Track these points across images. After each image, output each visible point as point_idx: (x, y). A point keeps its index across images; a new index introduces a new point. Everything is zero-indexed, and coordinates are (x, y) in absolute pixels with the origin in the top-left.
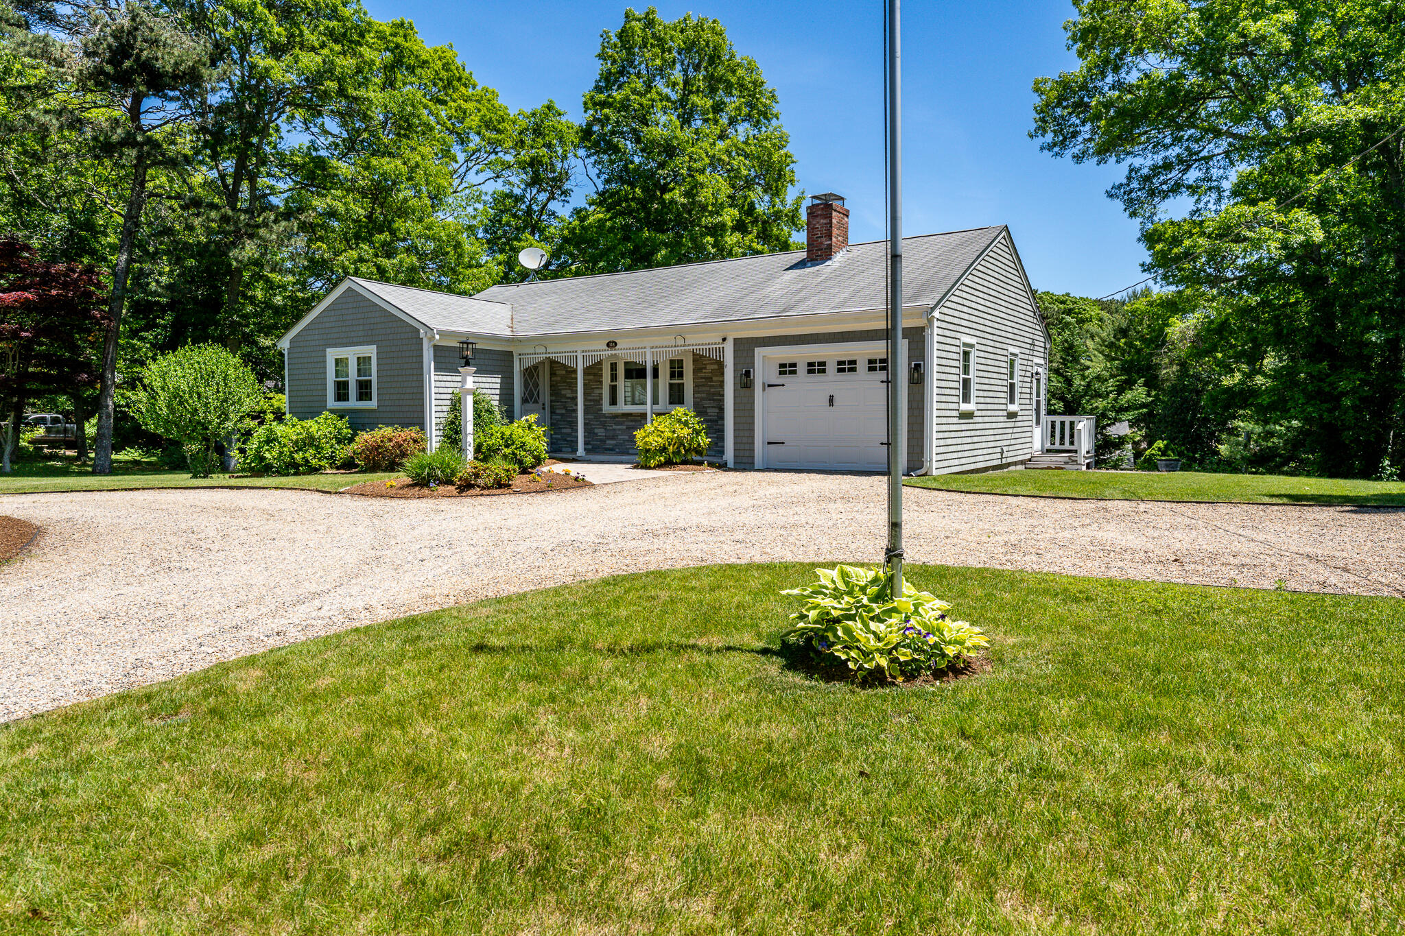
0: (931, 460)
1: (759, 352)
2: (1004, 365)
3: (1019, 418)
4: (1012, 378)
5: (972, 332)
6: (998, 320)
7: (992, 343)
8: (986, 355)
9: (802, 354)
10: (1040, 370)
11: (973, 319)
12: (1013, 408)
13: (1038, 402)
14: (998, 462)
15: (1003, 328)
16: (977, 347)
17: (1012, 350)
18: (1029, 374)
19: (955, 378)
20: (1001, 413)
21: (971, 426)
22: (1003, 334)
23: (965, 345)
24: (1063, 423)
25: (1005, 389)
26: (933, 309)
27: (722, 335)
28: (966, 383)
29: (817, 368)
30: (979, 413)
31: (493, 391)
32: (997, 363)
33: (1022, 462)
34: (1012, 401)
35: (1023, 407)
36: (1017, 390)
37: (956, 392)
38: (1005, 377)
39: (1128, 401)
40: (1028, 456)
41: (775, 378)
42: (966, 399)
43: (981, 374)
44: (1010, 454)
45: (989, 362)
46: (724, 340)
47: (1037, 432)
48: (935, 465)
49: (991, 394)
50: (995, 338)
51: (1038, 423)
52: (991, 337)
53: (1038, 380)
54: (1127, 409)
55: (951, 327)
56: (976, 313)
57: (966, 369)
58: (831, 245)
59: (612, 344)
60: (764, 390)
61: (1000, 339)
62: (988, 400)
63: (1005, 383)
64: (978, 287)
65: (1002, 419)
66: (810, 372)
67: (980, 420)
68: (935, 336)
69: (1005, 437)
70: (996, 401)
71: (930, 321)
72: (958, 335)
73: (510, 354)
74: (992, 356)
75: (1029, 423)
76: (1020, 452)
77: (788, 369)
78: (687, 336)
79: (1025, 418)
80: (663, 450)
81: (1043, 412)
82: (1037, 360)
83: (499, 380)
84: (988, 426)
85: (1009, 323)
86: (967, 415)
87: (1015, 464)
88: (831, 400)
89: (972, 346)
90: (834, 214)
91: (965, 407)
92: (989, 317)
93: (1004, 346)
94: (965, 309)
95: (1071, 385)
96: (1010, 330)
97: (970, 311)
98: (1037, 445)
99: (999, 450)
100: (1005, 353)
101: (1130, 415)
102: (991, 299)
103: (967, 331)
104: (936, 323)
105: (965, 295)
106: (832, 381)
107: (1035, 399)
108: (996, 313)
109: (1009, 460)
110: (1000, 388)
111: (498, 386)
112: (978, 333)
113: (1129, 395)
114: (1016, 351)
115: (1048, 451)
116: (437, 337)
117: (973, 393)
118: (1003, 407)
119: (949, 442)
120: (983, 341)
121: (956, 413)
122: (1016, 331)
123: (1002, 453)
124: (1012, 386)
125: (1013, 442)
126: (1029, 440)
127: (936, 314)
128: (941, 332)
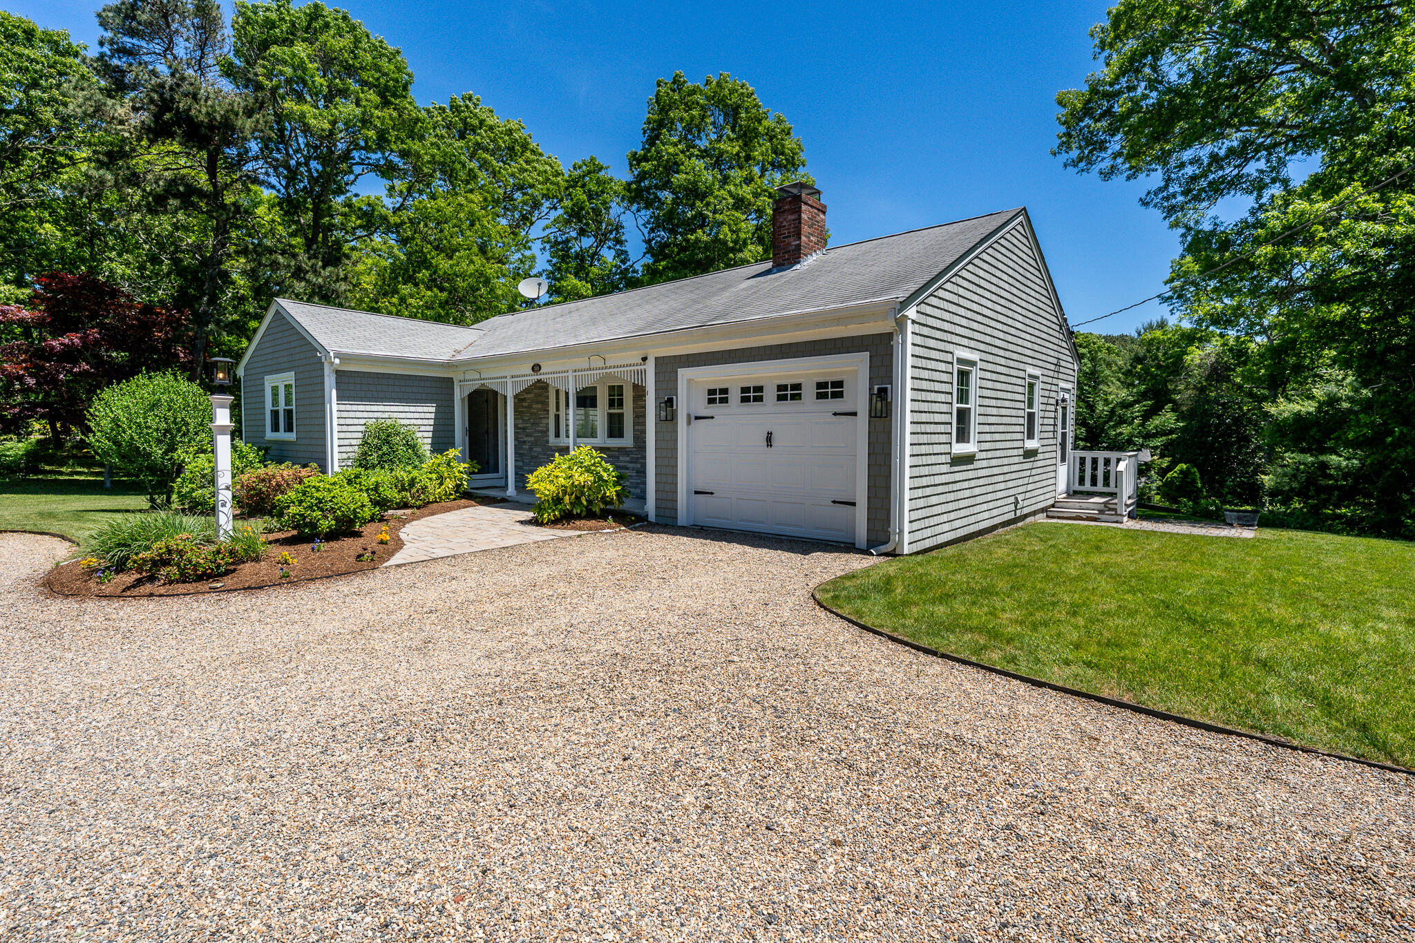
0: (901, 532)
1: (684, 374)
2: (1021, 390)
3: (1040, 456)
4: (1031, 405)
5: (972, 344)
6: (1013, 331)
7: (1003, 361)
8: (994, 377)
9: (735, 375)
10: (1067, 396)
11: (975, 326)
12: (1031, 444)
13: (1064, 435)
14: (1012, 516)
15: (1020, 342)
16: (980, 365)
17: (1031, 370)
18: (1053, 401)
19: (944, 408)
20: (1015, 452)
21: (971, 475)
22: (1019, 350)
23: (960, 361)
24: (1095, 461)
25: (1021, 421)
26: (905, 304)
27: (641, 354)
28: (963, 416)
29: (752, 394)
30: (984, 455)
31: (425, 422)
32: (1010, 388)
33: (1043, 510)
34: (1031, 435)
35: (1046, 442)
36: (1038, 421)
37: (947, 428)
38: (1021, 405)
39: (1156, 427)
40: (1051, 502)
41: (703, 409)
42: (963, 436)
43: (987, 402)
44: (1026, 503)
45: (999, 386)
46: (644, 359)
47: (1063, 471)
48: (907, 538)
49: (1001, 428)
50: (1008, 354)
51: (1063, 459)
52: (1001, 353)
53: (1064, 408)
54: (1155, 436)
55: (938, 334)
56: (979, 318)
57: (963, 396)
58: (799, 246)
59: (536, 368)
60: (689, 423)
61: (1015, 356)
62: (997, 437)
63: (1021, 413)
64: (983, 283)
65: (1016, 460)
66: (745, 400)
67: (985, 464)
68: (909, 347)
69: (1020, 482)
70: (1008, 437)
71: (901, 323)
72: (950, 347)
73: (450, 380)
74: (1002, 378)
75: (1053, 461)
76: (1042, 498)
77: (718, 396)
78: (607, 356)
79: (1047, 455)
80: (557, 500)
81: (1069, 446)
82: (1062, 384)
83: (433, 410)
84: (996, 471)
85: (1028, 337)
86: (961, 460)
87: (1034, 513)
88: (769, 439)
89: (973, 363)
90: (804, 207)
91: (959, 449)
92: (999, 326)
93: (1021, 366)
94: (962, 311)
95: (1093, 411)
96: (1029, 345)
97: (969, 314)
98: (1062, 486)
99: (1012, 500)
100: (1021, 374)
101: (1158, 442)
102: (1003, 302)
103: (965, 342)
104: (910, 327)
105: (961, 291)
106: (771, 413)
107: (1060, 430)
108: (1010, 322)
109: (1026, 511)
110: (1014, 420)
111: (433, 416)
112: (982, 347)
113: (1155, 422)
114: (1037, 372)
115: (1075, 492)
116: (337, 361)
117: (974, 429)
118: (1019, 444)
119: (934, 500)
120: (990, 358)
121: (947, 459)
122: (1036, 348)
123: (1016, 502)
124: (1031, 417)
125: (1030, 487)
126: (1052, 481)
127: (911, 313)
128: (919, 340)
